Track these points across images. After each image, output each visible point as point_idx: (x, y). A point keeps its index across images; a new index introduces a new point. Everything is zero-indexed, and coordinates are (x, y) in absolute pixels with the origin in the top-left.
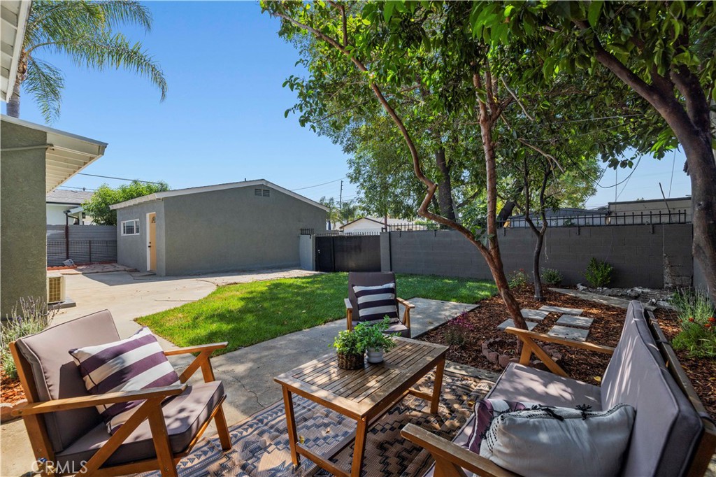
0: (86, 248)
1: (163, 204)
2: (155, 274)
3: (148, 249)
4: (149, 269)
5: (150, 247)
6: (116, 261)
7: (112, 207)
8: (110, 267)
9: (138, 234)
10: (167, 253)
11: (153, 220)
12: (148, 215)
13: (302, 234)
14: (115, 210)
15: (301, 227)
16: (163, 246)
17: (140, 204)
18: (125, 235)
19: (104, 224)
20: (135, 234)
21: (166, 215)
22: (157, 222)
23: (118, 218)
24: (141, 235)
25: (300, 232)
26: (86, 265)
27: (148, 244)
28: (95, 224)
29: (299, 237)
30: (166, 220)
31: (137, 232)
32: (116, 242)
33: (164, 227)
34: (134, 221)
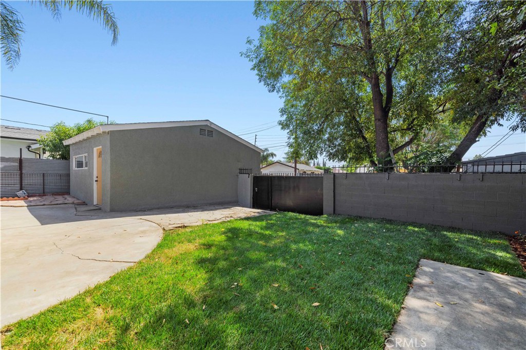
0: (39, 180)
1: (108, 137)
2: (100, 209)
3: (95, 183)
4: (95, 202)
5: (96, 181)
6: (68, 193)
7: (65, 143)
8: (60, 199)
9: (86, 168)
10: (112, 187)
11: (100, 155)
12: (95, 149)
13: (240, 173)
14: (68, 146)
15: (240, 167)
16: (108, 181)
17: (88, 138)
18: (77, 169)
19: (59, 159)
20: (85, 168)
21: (111, 149)
22: (103, 156)
23: (71, 153)
24: (89, 169)
25: (239, 171)
26: (40, 196)
27: (95, 179)
28: (51, 158)
29: (238, 176)
30: (111, 155)
31: (86, 166)
32: (68, 175)
33: (109, 161)
34: (83, 156)
